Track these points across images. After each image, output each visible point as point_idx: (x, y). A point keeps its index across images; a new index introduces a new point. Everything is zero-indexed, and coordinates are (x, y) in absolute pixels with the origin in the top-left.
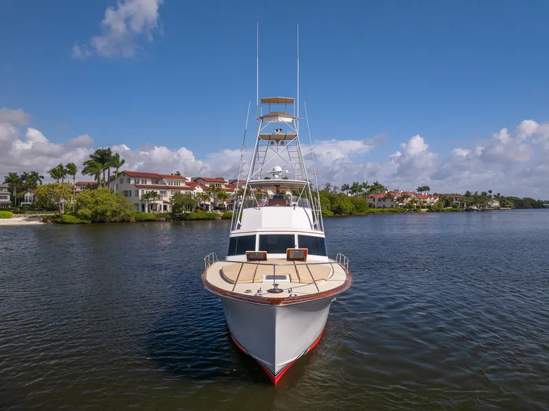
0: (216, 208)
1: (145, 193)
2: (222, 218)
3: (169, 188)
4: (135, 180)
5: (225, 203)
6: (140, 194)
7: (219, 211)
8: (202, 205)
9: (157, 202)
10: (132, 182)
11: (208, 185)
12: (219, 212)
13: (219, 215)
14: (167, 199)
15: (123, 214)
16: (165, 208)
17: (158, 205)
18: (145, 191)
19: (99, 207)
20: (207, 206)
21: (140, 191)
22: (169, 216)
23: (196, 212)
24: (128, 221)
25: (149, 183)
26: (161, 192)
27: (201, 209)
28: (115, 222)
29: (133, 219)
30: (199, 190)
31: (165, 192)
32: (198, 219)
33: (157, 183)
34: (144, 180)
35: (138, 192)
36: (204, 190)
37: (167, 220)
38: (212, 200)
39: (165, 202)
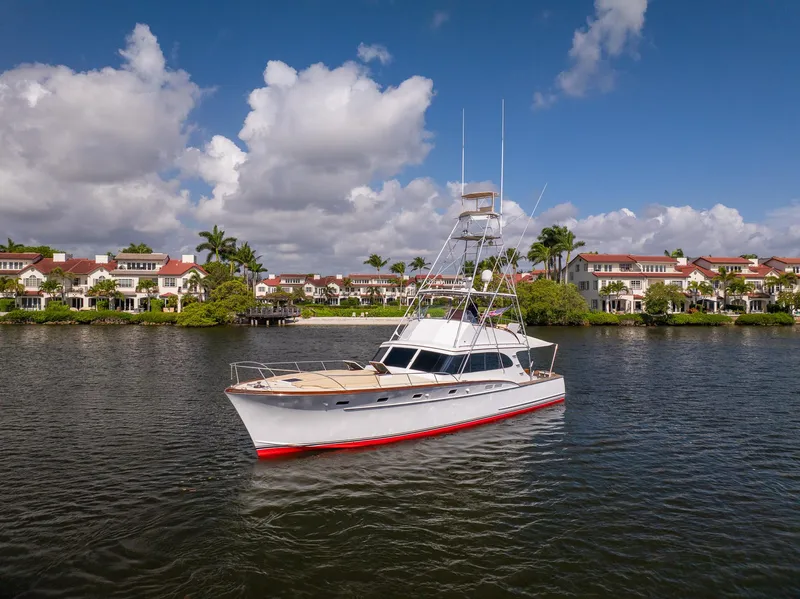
0: (728, 307)
1: (607, 285)
2: (737, 323)
3: (644, 276)
4: (595, 267)
5: (745, 298)
6: (600, 286)
7: (731, 311)
8: (700, 302)
9: (623, 297)
10: (591, 269)
11: (715, 270)
12: (730, 313)
13: (730, 320)
14: (641, 292)
15: (568, 314)
16: (638, 306)
17: (627, 303)
18: (607, 282)
19: (535, 305)
20: (712, 303)
21: (600, 282)
22: (640, 319)
23: (690, 312)
24: (579, 325)
25: (616, 270)
26: (633, 283)
27: (698, 308)
28: (560, 324)
29: (585, 321)
30: (697, 277)
31: (638, 283)
32: (688, 324)
33: (628, 269)
34: (608, 264)
35: (597, 282)
36: (707, 277)
37: (637, 325)
38: (722, 294)
39: (636, 297)
